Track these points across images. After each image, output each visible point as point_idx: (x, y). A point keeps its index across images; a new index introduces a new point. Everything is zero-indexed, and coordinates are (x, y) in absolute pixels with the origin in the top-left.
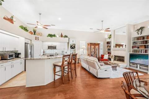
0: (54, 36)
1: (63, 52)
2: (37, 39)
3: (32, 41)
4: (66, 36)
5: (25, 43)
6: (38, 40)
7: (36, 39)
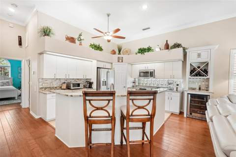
0: (149, 49)
1: (169, 84)
2: (120, 61)
3: (113, 64)
4: (177, 46)
5: (98, 68)
6: (122, 62)
7: (118, 61)
